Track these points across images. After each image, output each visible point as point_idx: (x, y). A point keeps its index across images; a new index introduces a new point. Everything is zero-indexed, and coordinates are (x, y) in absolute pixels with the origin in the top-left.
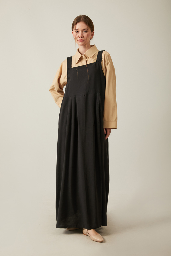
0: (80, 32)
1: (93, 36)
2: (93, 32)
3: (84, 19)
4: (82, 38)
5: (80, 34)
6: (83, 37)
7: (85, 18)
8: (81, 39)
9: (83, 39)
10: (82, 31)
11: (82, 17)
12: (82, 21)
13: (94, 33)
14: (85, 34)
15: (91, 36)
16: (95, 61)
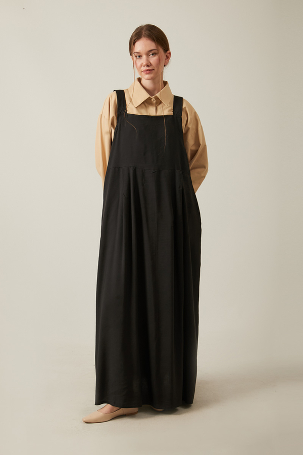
0: (144, 57)
1: (168, 60)
2: (168, 52)
3: (147, 32)
4: (148, 66)
5: (144, 60)
6: (149, 64)
7: (149, 30)
8: (147, 68)
9: (150, 68)
10: (148, 54)
11: (144, 29)
12: (144, 37)
13: (170, 53)
14: (153, 60)
15: (166, 59)
16: (171, 113)
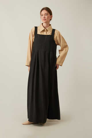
16: (51, 34)
